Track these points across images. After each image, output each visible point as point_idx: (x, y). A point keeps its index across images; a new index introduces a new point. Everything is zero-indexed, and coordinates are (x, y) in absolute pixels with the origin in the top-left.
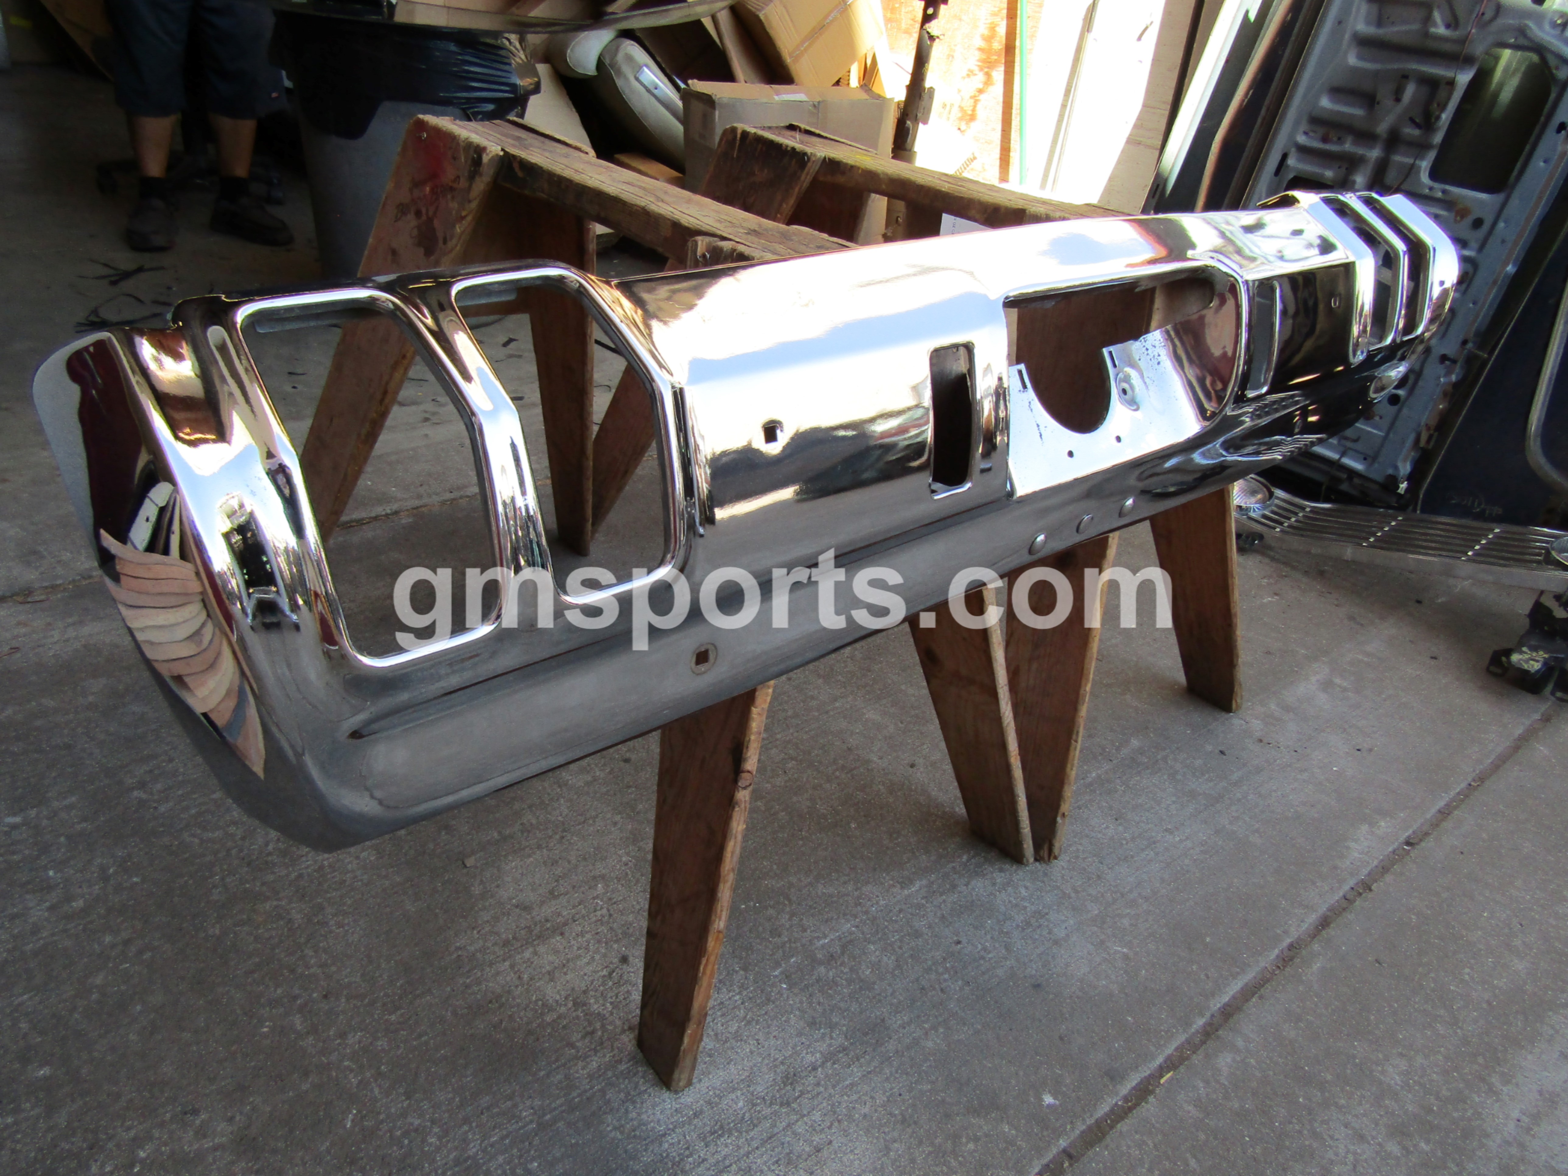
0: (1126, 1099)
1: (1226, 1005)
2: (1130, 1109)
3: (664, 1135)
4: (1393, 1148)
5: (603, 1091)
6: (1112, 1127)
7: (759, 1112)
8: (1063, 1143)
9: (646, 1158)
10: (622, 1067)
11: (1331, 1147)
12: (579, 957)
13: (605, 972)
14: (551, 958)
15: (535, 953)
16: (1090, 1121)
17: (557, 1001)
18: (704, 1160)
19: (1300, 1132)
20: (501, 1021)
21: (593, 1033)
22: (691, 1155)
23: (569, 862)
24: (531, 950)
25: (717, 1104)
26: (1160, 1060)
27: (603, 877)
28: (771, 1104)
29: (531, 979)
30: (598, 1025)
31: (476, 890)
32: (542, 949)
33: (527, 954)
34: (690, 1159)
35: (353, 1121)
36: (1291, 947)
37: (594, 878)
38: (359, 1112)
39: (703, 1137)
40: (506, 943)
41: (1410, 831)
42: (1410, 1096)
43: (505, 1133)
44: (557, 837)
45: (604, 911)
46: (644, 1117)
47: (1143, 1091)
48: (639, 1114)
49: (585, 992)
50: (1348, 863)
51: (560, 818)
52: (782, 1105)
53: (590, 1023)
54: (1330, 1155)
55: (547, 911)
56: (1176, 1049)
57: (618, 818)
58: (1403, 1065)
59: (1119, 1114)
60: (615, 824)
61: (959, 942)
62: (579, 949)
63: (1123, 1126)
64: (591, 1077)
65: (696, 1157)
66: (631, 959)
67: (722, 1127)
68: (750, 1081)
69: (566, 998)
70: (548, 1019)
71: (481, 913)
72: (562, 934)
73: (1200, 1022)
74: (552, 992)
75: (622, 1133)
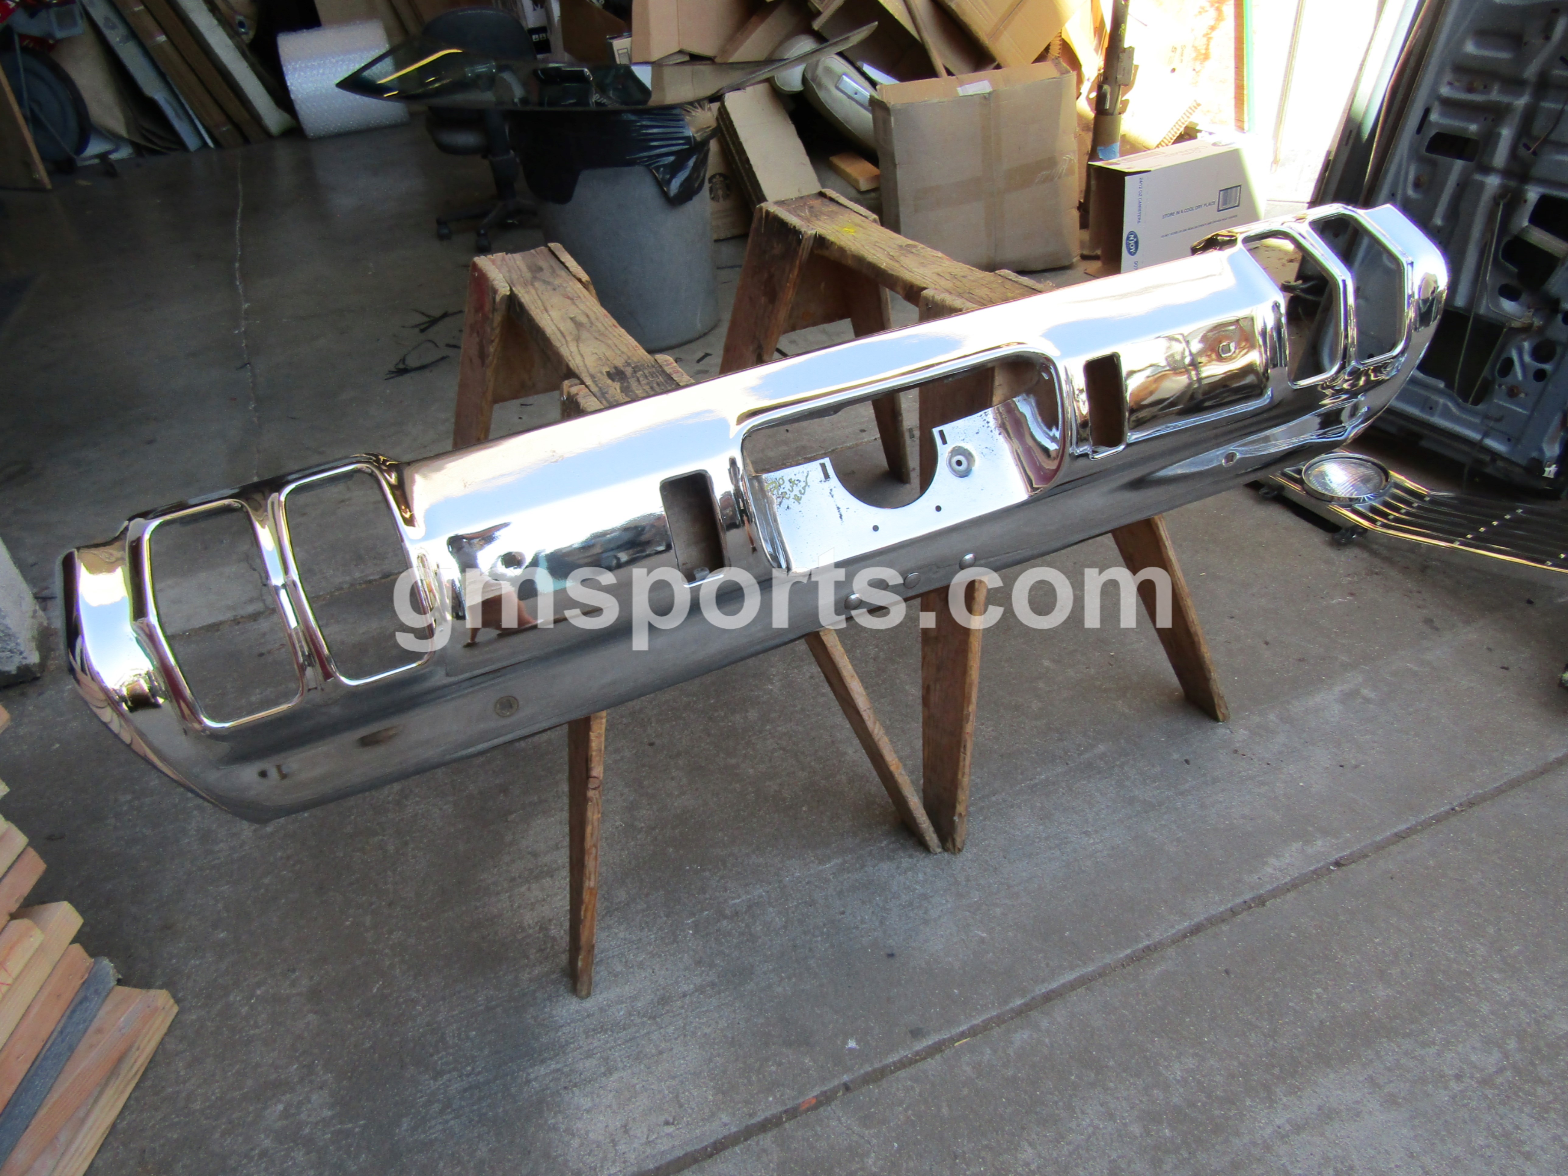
0: (917, 1053)
1: (1053, 991)
2: (916, 1061)
3: (562, 1026)
4: (1136, 1129)
5: (534, 991)
6: (892, 1072)
7: (632, 1021)
8: (846, 1078)
9: (544, 1039)
10: (554, 976)
11: (1077, 1118)
12: (556, 894)
15: (529, 889)
16: (877, 1065)
17: (529, 925)
18: (581, 1047)
19: (1056, 1103)
20: (489, 935)
21: (545, 949)
22: (573, 1043)
24: (527, 886)
25: (606, 1011)
26: (964, 1028)
28: (644, 1016)
29: (519, 907)
30: (549, 945)
31: (508, 838)
32: (534, 886)
33: (523, 889)
34: (572, 1046)
35: (378, 989)
36: (1148, 947)
38: (383, 983)
39: (586, 1033)
40: (513, 879)
41: (1348, 852)
42: (1181, 1090)
43: (463, 1009)
46: (554, 1012)
47: (937, 1048)
48: (551, 1010)
49: (550, 920)
50: (1256, 877)
52: (650, 1018)
53: (545, 943)
54: (1073, 1125)
55: (547, 859)
56: (983, 1021)
57: (626, 791)
58: (1191, 1063)
59: (902, 1064)
61: (843, 913)
62: (559, 888)
63: (902, 1074)
64: (531, 980)
65: (576, 1044)
67: (602, 1027)
68: (634, 998)
69: (537, 923)
70: (519, 937)
71: (505, 856)
73: (1018, 1002)
74: (529, 918)
75: (535, 1021)
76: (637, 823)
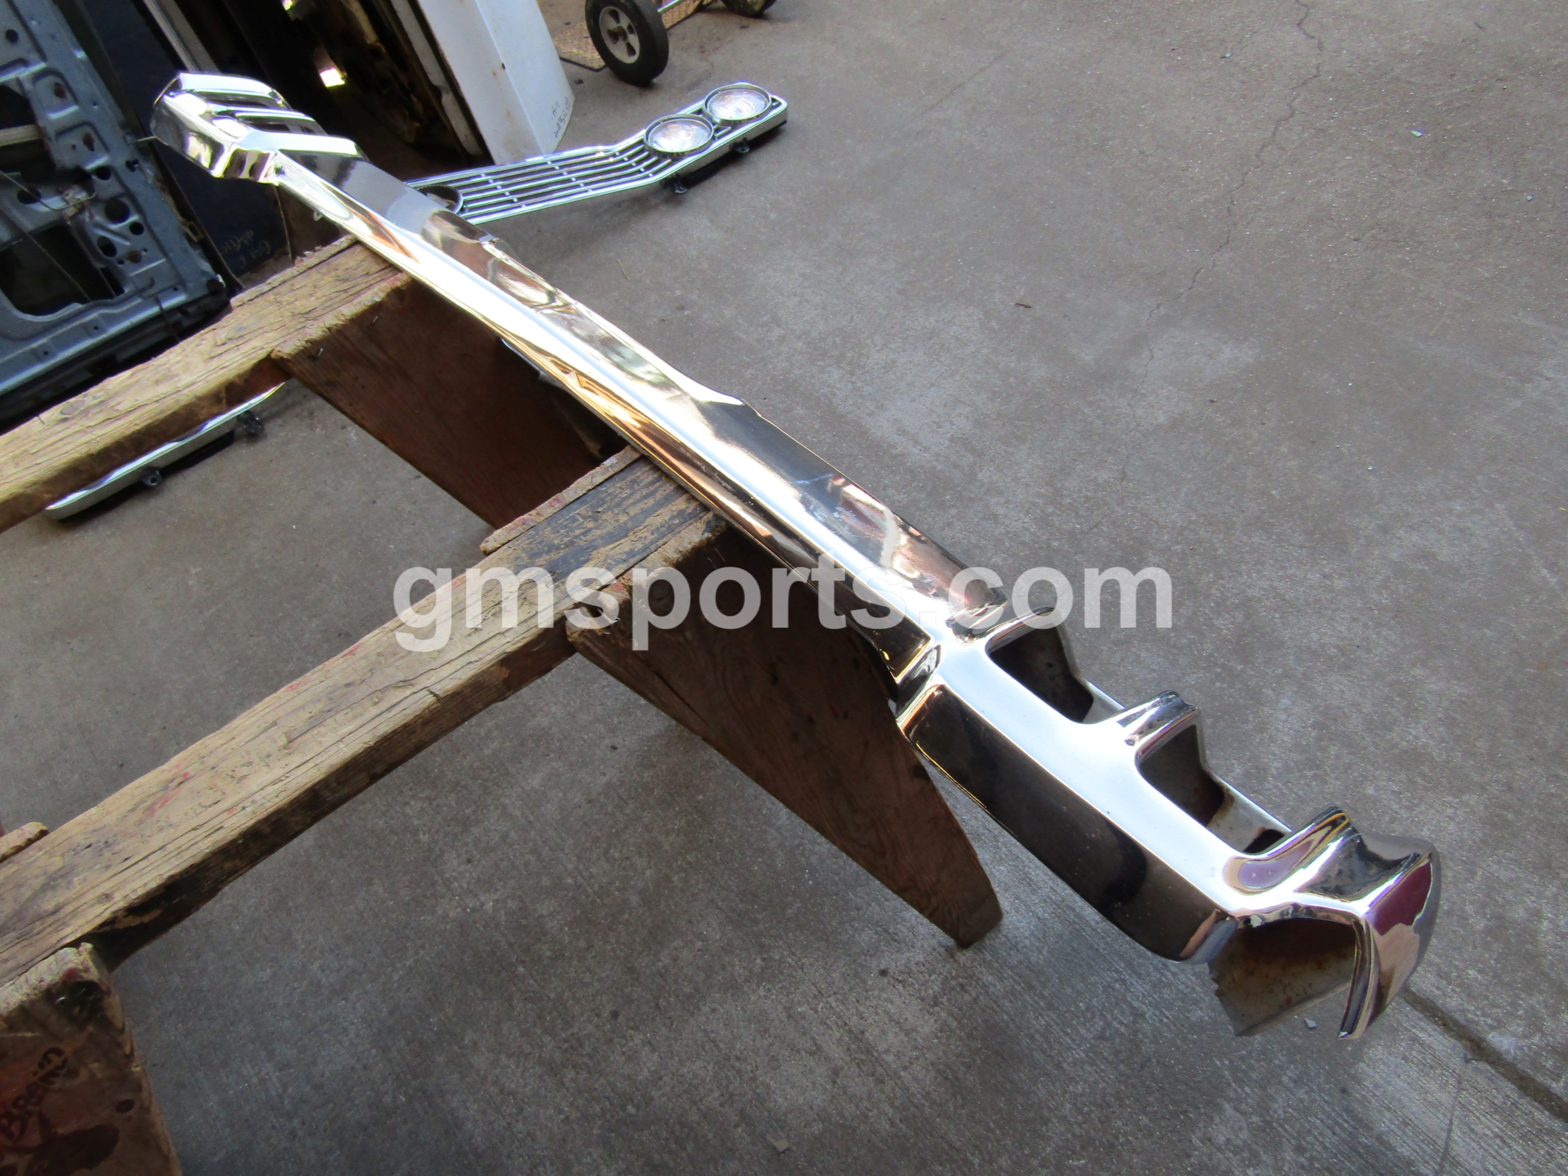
3: (1039, 918)
5: (1011, 968)
7: (1006, 855)
9: (1058, 927)
10: (988, 957)
12: (886, 1012)
13: (900, 987)
14: (891, 1036)
15: (887, 1051)
17: (936, 1021)
18: (1051, 888)
20: (963, 1063)
21: (961, 985)
22: (1049, 897)
23: (772, 1045)
24: (884, 1056)
25: (1006, 884)
27: (787, 1009)
28: (998, 848)
29: (916, 1048)
30: (953, 983)
31: (817, 1128)
32: (882, 1046)
33: (890, 1058)
34: (1053, 897)
35: (1079, 1160)
37: (790, 1017)
38: (1068, 1157)
39: (1034, 892)
40: (880, 1081)
43: (1061, 1034)
44: (737, 1064)
45: (831, 1000)
46: (1027, 933)
48: (1026, 938)
49: (922, 999)
51: (710, 1067)
52: (997, 841)
53: (953, 989)
55: (837, 1053)
57: (705, 1009)
60: (713, 1010)
62: (877, 1014)
64: (1001, 980)
65: (1050, 894)
66: (882, 967)
67: (1023, 879)
69: (931, 1014)
70: (955, 1024)
71: (847, 1114)
72: (862, 1032)
74: (927, 1026)
75: (1043, 948)
76: (757, 970)
